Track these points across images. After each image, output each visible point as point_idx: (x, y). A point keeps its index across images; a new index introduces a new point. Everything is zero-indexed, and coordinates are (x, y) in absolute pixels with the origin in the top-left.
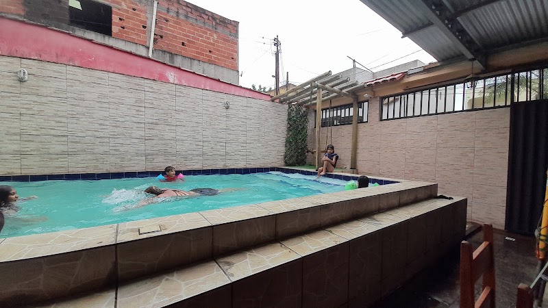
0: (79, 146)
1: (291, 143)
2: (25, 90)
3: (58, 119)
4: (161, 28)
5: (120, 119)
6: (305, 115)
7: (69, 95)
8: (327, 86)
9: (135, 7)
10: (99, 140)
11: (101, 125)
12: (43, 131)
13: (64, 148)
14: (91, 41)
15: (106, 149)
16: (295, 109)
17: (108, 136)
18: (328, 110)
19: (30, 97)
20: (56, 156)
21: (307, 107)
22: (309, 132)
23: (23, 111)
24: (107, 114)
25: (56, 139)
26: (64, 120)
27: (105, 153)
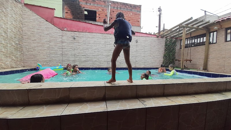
0: (88, 59)
1: (166, 56)
2: (75, 42)
3: (83, 50)
4: (112, 15)
5: (100, 49)
6: (175, 43)
7: (86, 42)
8: (189, 25)
9: (103, 9)
10: (94, 57)
11: (94, 51)
12: (80, 54)
13: (85, 59)
14: (91, 24)
15: (96, 59)
16: (169, 40)
17: (96, 55)
18: (188, 39)
19: (76, 44)
20: (83, 62)
21: (176, 39)
22: (177, 51)
23: (75, 48)
24: (96, 48)
25: (83, 56)
26: (85, 50)
27: (96, 61)
